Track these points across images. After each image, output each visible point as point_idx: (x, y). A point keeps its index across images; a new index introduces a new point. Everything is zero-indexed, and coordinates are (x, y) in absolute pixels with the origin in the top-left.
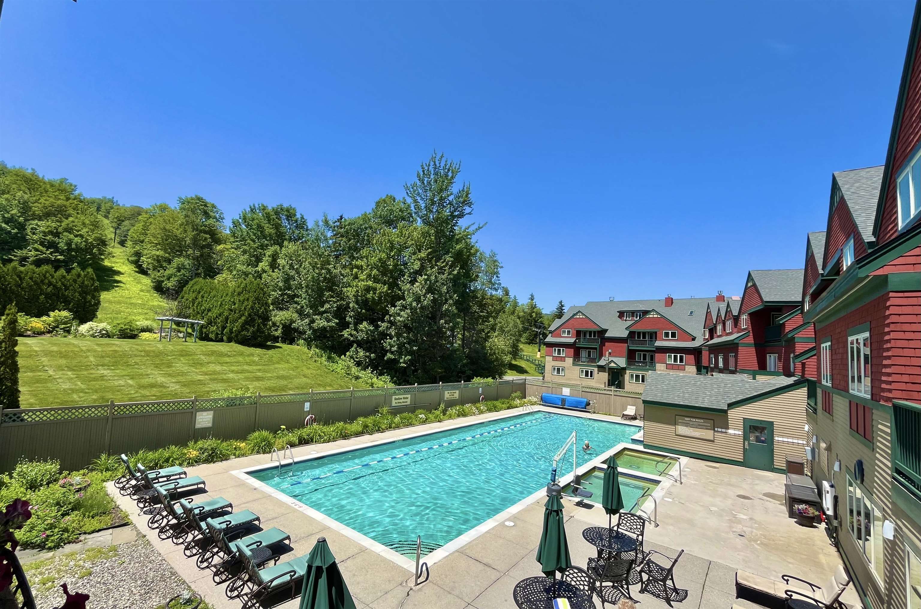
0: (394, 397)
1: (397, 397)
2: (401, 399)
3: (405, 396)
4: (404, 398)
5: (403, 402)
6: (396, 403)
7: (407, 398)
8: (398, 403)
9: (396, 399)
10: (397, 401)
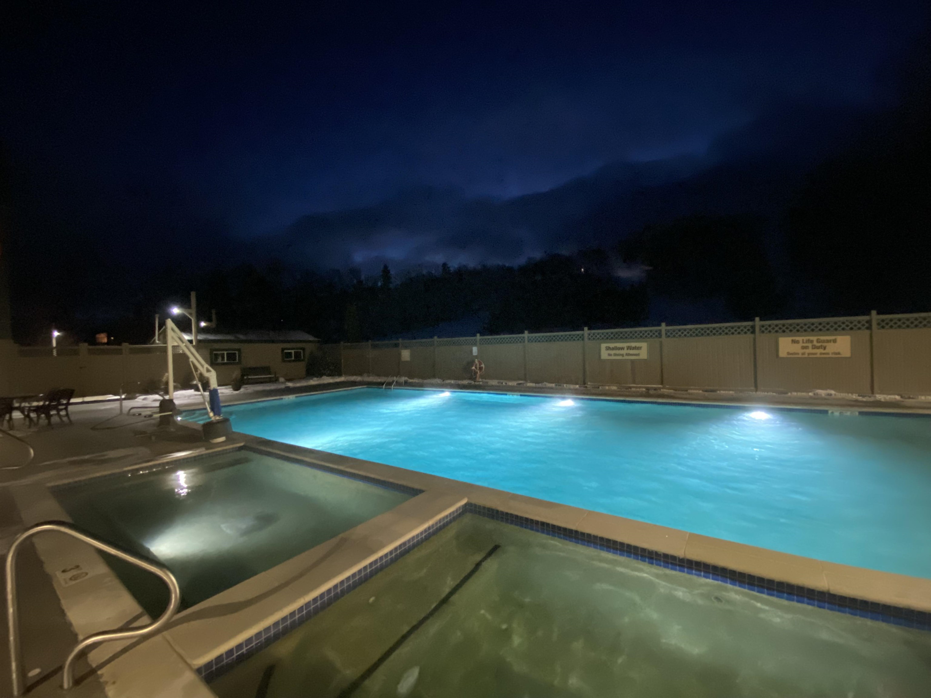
0: (604, 346)
1: (612, 345)
2: (622, 349)
3: (633, 345)
4: (629, 348)
5: (628, 355)
6: (609, 355)
7: (639, 348)
8: (615, 355)
9: (608, 348)
10: (612, 352)
